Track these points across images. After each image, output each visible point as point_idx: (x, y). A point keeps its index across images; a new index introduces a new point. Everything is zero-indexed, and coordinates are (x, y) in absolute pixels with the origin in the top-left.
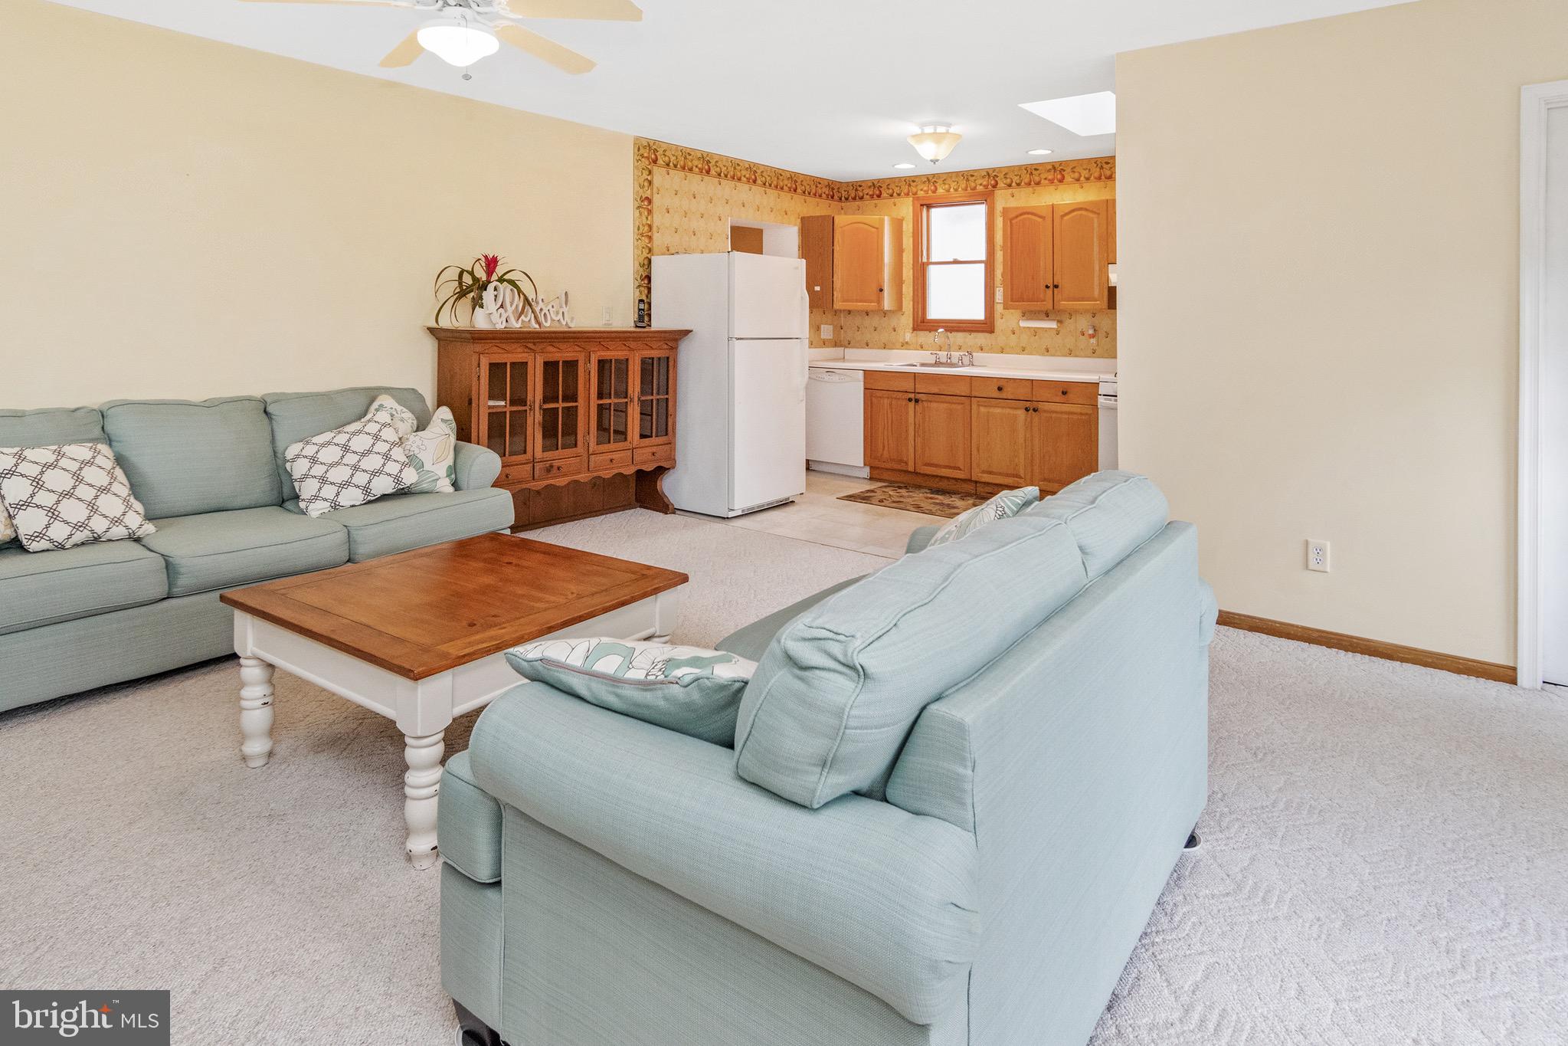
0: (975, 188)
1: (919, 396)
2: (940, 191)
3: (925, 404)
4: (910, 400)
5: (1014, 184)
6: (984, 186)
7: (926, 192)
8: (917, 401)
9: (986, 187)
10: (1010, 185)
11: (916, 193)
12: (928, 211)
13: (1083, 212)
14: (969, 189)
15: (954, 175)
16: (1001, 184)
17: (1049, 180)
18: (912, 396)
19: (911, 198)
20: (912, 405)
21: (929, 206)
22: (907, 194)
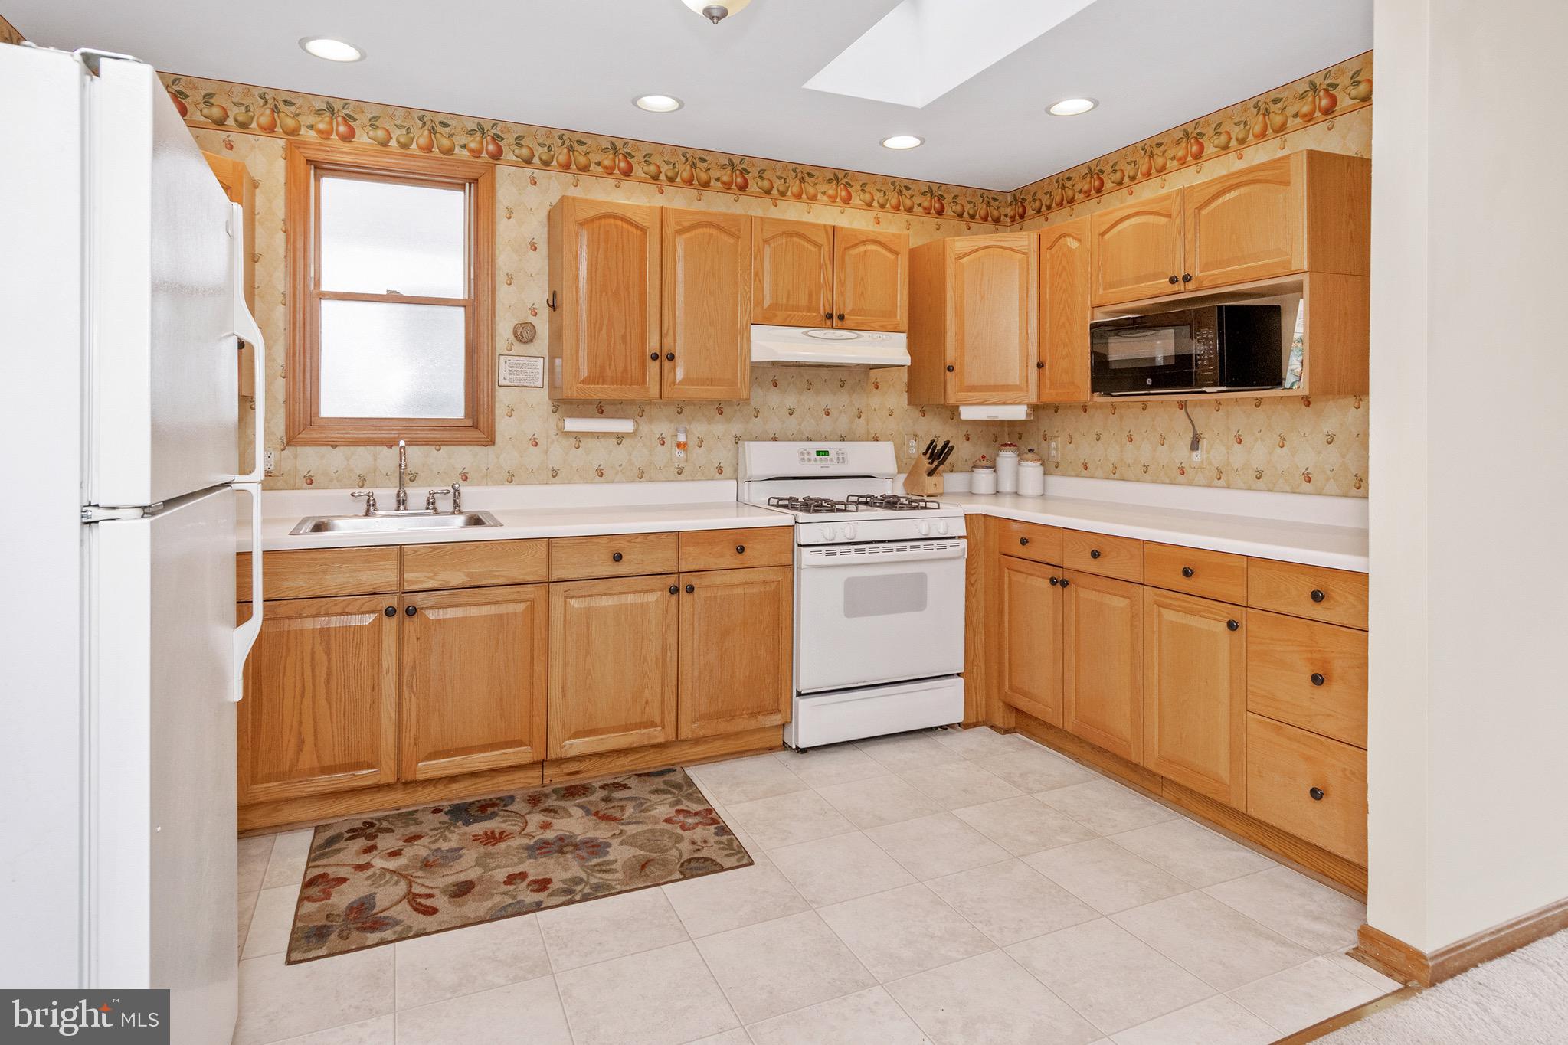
0: (449, 152)
1: (409, 600)
2: (362, 138)
3: (432, 615)
4: (390, 612)
5: (536, 160)
6: (472, 151)
7: (326, 135)
8: (411, 612)
9: (476, 153)
10: (528, 161)
11: (294, 132)
12: (317, 179)
13: (713, 231)
14: (435, 149)
15: (399, 113)
16: (509, 155)
17: (605, 168)
18: (393, 601)
19: (282, 142)
20: (390, 625)
21: (321, 168)
22: (270, 130)
